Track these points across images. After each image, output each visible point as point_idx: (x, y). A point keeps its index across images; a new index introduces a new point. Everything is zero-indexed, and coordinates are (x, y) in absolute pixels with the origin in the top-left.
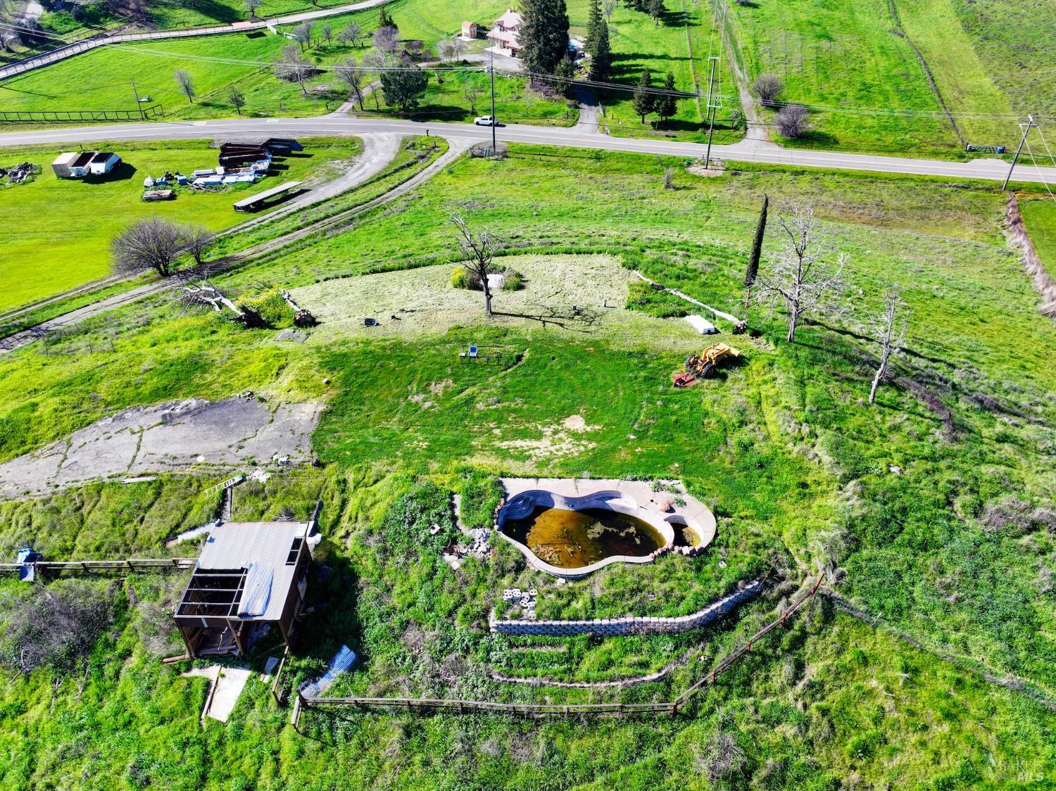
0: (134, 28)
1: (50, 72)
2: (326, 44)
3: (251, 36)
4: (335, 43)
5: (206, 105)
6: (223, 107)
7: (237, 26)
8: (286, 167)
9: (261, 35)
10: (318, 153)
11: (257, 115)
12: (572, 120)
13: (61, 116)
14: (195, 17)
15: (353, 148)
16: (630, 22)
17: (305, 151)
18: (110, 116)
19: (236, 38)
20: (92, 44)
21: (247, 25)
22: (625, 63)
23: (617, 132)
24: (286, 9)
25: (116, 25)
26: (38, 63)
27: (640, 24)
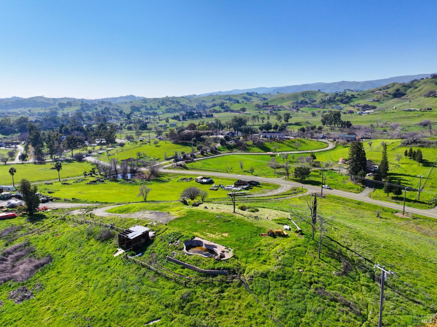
0: (240, 151)
1: (213, 159)
2: (292, 160)
3: (271, 156)
4: (295, 160)
5: (245, 171)
6: (249, 172)
7: (268, 153)
8: (252, 189)
9: (275, 156)
10: (264, 187)
11: (256, 176)
12: (359, 191)
13: (208, 169)
14: (259, 150)
15: (277, 187)
16: (408, 164)
17: (260, 186)
18: (219, 170)
19: (267, 156)
20: (227, 154)
21: (271, 153)
22: (396, 176)
23: (375, 198)
24: (285, 150)
25: (236, 150)
26: (211, 157)
27: (412, 164)
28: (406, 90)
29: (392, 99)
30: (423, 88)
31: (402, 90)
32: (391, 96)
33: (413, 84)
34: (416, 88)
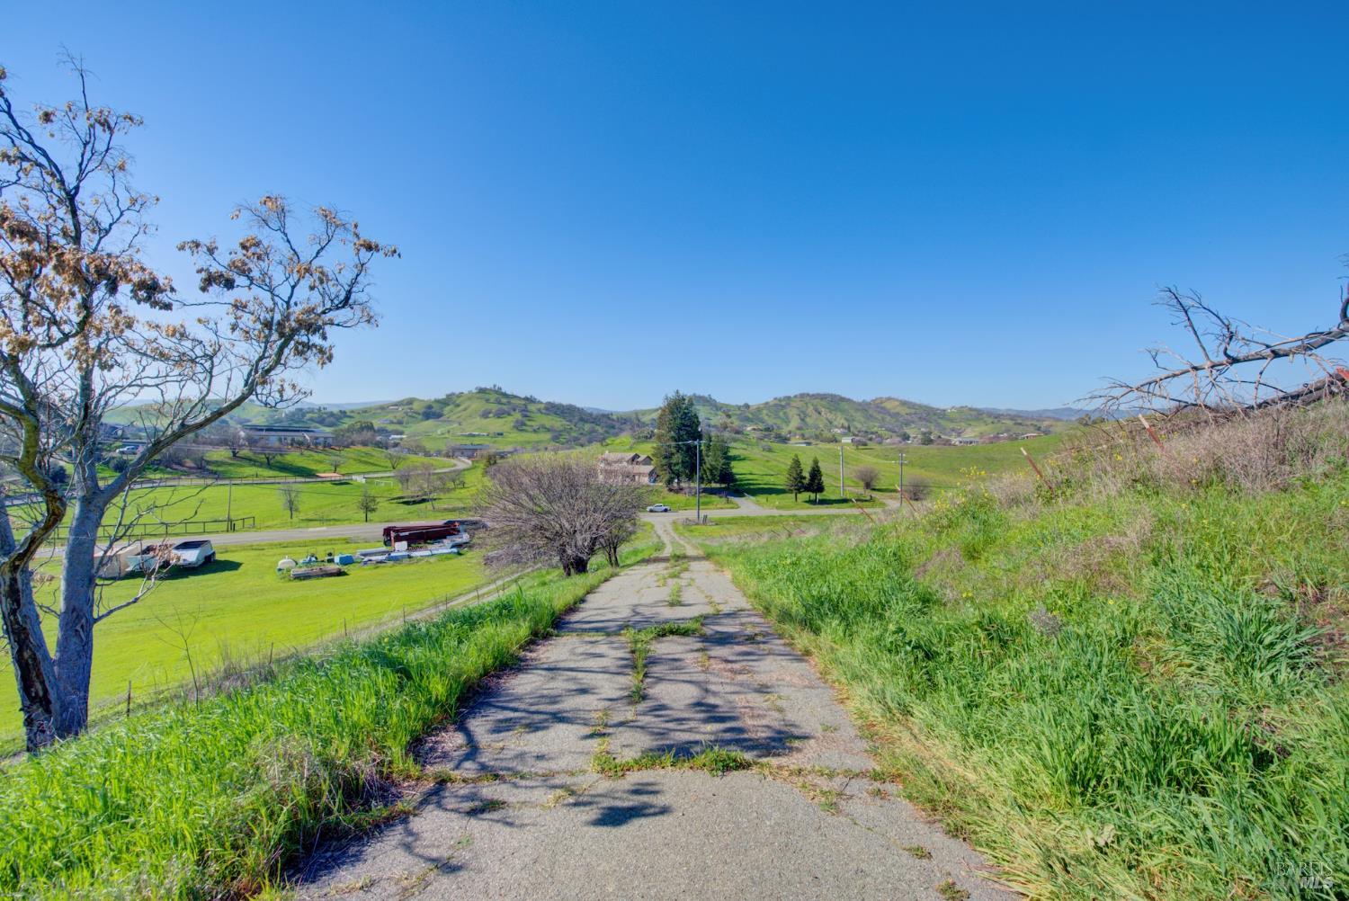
0: (194, 478)
6: (337, 520)
9: (349, 483)
11: (391, 521)
12: (734, 504)
14: (267, 472)
28: (442, 408)
29: (422, 420)
30: (469, 406)
31: (436, 408)
32: (420, 417)
33: (449, 400)
34: (458, 405)
